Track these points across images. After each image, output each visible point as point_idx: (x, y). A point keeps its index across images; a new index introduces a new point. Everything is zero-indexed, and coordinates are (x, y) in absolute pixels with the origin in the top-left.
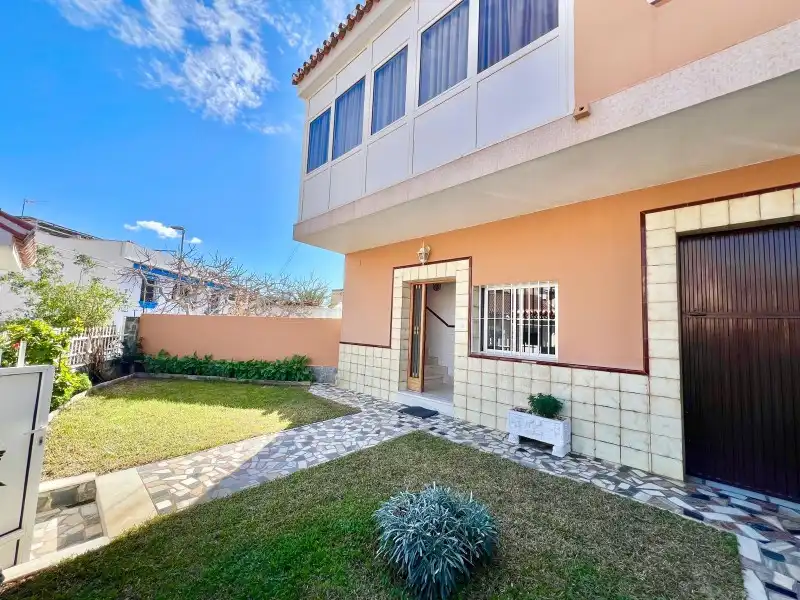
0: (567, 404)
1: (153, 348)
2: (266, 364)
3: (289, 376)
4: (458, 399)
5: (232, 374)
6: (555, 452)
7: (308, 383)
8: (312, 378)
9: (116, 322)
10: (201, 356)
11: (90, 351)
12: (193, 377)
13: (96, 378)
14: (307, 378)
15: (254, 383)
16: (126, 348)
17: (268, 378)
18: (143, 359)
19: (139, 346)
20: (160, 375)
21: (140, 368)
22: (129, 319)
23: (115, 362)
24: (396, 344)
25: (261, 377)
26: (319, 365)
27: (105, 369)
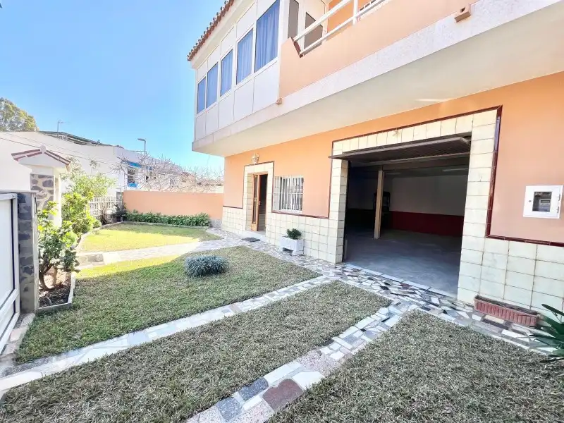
0: (303, 234)
1: (131, 209)
2: (186, 218)
3: (197, 224)
4: (267, 233)
5: (169, 222)
6: (293, 253)
7: (207, 227)
8: (209, 225)
9: (111, 194)
10: (154, 213)
11: (99, 209)
12: (151, 224)
13: (104, 222)
14: (207, 225)
15: (180, 227)
16: (118, 209)
17: (188, 225)
18: (126, 214)
19: (123, 207)
20: (135, 222)
21: (125, 219)
22: (118, 193)
23: (113, 216)
24: (245, 206)
25: (183, 224)
26: (213, 219)
27: (108, 218)
